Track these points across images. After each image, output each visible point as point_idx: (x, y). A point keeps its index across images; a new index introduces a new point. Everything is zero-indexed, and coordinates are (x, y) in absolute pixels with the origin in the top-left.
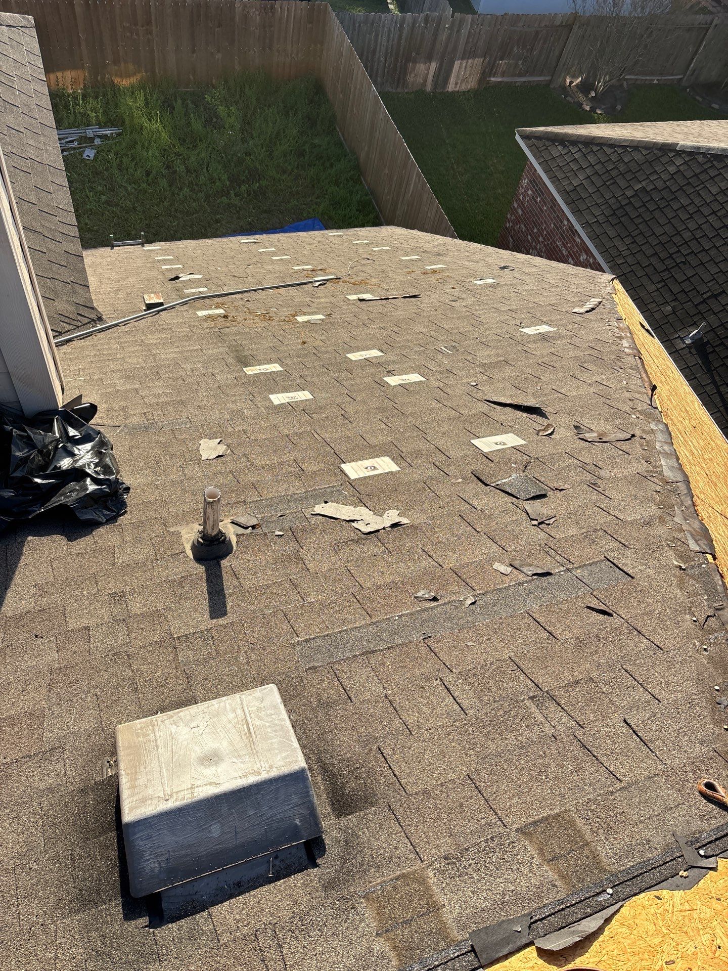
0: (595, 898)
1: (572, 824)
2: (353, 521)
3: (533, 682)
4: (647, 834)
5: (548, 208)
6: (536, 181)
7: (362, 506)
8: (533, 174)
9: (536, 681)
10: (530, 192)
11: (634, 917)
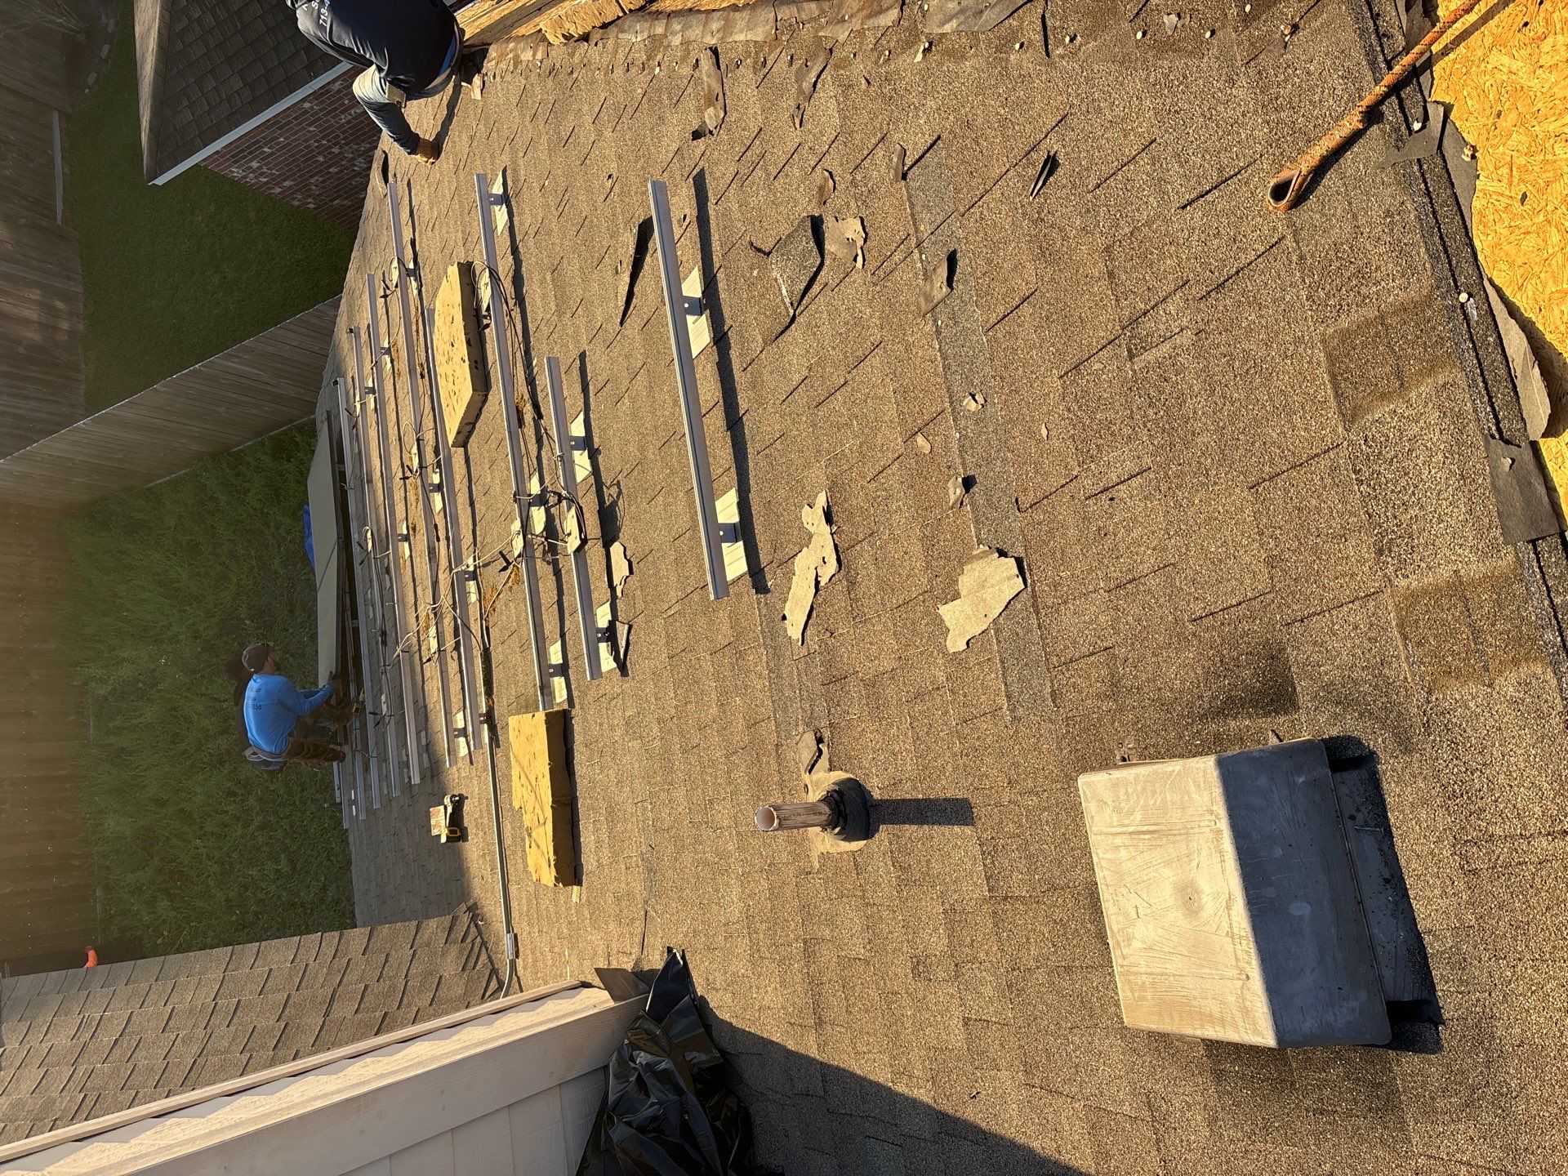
0: (1472, 323)
1: (1345, 335)
2: (817, 583)
3: (1105, 347)
4: (1376, 213)
5: (281, 135)
6: (235, 153)
7: (793, 563)
8: (222, 157)
9: (1105, 342)
10: (255, 164)
11: (1512, 264)
